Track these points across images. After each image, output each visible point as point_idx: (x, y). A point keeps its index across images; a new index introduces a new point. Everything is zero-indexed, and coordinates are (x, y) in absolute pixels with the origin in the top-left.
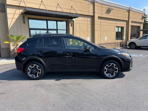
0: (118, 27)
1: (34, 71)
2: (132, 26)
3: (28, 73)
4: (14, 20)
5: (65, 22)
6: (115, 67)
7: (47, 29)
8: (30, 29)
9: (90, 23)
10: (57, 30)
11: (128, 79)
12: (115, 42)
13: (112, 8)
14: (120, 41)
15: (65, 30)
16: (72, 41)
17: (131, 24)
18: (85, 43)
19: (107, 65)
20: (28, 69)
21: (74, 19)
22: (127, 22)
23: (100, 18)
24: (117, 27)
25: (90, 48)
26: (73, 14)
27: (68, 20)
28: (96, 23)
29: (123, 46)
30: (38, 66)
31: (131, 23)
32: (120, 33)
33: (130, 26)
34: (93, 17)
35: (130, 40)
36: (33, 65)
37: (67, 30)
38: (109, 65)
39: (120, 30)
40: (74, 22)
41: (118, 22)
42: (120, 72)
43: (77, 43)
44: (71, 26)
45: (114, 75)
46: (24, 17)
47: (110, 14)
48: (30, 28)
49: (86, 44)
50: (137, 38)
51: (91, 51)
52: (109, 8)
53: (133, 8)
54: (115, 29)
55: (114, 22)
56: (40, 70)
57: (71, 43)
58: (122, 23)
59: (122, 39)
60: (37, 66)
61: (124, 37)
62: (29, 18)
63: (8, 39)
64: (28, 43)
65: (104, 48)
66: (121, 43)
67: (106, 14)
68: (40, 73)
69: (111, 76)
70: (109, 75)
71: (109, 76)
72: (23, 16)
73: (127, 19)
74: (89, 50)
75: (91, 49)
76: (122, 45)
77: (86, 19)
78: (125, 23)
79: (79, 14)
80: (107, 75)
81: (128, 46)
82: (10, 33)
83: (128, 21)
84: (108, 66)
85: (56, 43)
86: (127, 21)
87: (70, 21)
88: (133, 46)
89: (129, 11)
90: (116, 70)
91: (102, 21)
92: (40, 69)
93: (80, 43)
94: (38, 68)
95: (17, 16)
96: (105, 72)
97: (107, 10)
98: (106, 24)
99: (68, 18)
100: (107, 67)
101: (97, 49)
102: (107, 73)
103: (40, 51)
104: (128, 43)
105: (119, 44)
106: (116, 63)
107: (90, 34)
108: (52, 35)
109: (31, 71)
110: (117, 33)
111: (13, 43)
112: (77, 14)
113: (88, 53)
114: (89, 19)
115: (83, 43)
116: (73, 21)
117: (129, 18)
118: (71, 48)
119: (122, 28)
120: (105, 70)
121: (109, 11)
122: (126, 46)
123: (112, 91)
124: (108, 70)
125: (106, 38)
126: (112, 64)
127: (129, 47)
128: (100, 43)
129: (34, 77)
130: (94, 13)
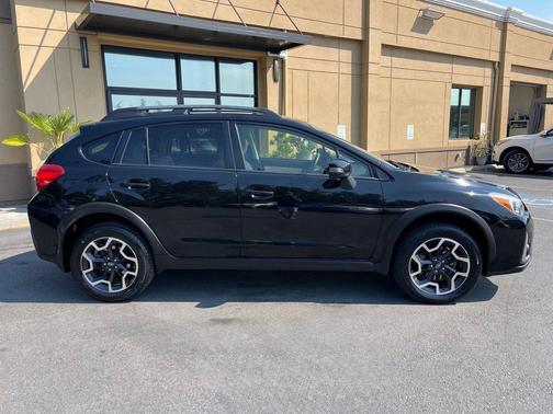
0: (460, 87)
1: (110, 265)
2: (513, 84)
3: (84, 272)
4: (46, 54)
5: (251, 64)
6: (458, 252)
7: (179, 93)
8: (110, 91)
9: (347, 69)
10: (217, 95)
11: (511, 304)
12: (445, 145)
13: (438, 9)
14: (465, 142)
15: (248, 96)
16: (277, 139)
17: (509, 76)
18: (328, 150)
19: (423, 245)
20: (84, 254)
21: (284, 54)
22: (497, 68)
23: (388, 49)
24: (454, 86)
25: (348, 170)
26: (282, 30)
27: (260, 58)
28: (372, 69)
29: (475, 162)
30: (124, 244)
31: (512, 71)
32: (465, 110)
33: (506, 83)
34: (360, 47)
35: (506, 141)
36: (106, 240)
37: (256, 97)
38: (431, 245)
39: (466, 101)
40: (287, 66)
41: (459, 68)
42: (480, 277)
43: (295, 151)
44: (275, 80)
45: (453, 289)
46: (83, 40)
47: (428, 36)
48: (109, 85)
49: (332, 152)
50: (533, 133)
51: (353, 183)
52: (425, 11)
53: (519, 14)
54: (447, 96)
55: (446, 67)
56: (135, 260)
57: (272, 149)
58: (475, 70)
59: (473, 135)
60: (121, 245)
61: (483, 127)
62: (105, 48)
63: (20, 129)
64: (83, 146)
65: (409, 171)
66: (468, 151)
67: (415, 34)
68: (135, 274)
69: (438, 292)
70: (429, 286)
71: (428, 294)
72: (81, 38)
73: (495, 57)
74: (346, 178)
75: (356, 176)
76: (475, 158)
77: (333, 53)
78: (488, 71)
79: (304, 33)
80: (421, 287)
81: (498, 164)
82: (29, 107)
83: (501, 63)
84: (426, 248)
85: (214, 149)
86: (494, 63)
87: (269, 62)
88: (518, 164)
89: (503, 25)
90: (461, 267)
91: (399, 61)
92: (132, 256)
93: (310, 148)
94: (126, 251)
95: (55, 39)
96: (412, 275)
97: (418, 19)
98: (411, 74)
99: (261, 49)
100: (422, 252)
101: (379, 173)
102: (421, 278)
103: (131, 181)
104: (498, 150)
105: (462, 155)
106: (464, 235)
107: (347, 113)
108: (186, 112)
109: (98, 265)
110: (455, 111)
111: (41, 145)
112: (298, 32)
113: (339, 190)
114: (346, 55)
115: (320, 146)
116: (282, 61)
117: (502, 53)
118: (268, 169)
119: (476, 92)
120: (415, 267)
121: (424, 23)
122: (490, 161)
123: (447, 366)
124: (424, 267)
125: (410, 130)
126: (443, 240)
127: (501, 167)
128: (385, 149)
129: (111, 290)
130: (366, 28)
